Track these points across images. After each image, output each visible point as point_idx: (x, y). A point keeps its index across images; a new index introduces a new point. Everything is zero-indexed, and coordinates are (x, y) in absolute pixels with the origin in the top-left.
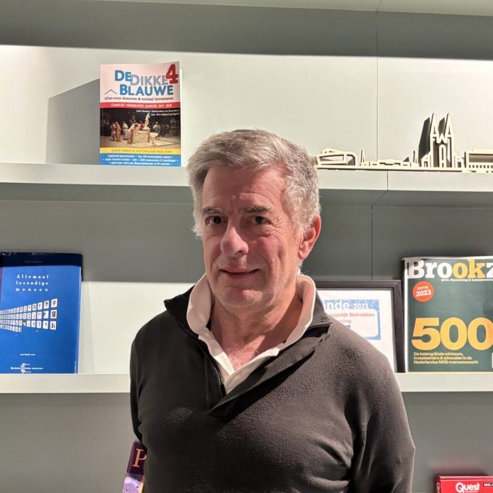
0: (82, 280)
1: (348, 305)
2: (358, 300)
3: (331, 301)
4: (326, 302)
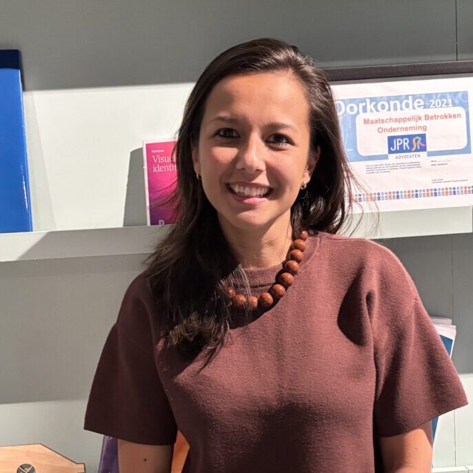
0: (24, 89)
1: (422, 103)
2: (436, 94)
3: (397, 98)
4: (389, 99)
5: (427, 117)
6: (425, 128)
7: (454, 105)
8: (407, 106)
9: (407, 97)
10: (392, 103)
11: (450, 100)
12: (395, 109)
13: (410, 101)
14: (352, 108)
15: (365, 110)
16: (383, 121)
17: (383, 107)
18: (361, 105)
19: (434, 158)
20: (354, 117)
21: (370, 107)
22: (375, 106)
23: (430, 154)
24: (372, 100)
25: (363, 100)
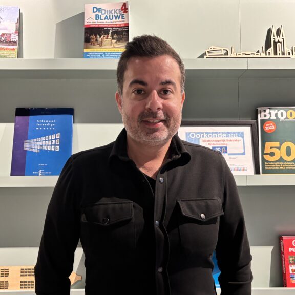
0: (74, 123)
1: (226, 135)
2: (231, 132)
3: (216, 133)
4: (213, 133)
5: (228, 141)
6: (227, 145)
7: (238, 136)
8: (220, 136)
9: (220, 133)
10: (214, 135)
11: (237, 135)
12: (215, 137)
13: (221, 134)
14: (198, 136)
15: (203, 136)
16: (210, 141)
17: (210, 136)
18: (202, 135)
19: (230, 156)
20: (199, 139)
21: (205, 135)
22: (207, 135)
23: (229, 154)
24: (206, 133)
25: (203, 133)
